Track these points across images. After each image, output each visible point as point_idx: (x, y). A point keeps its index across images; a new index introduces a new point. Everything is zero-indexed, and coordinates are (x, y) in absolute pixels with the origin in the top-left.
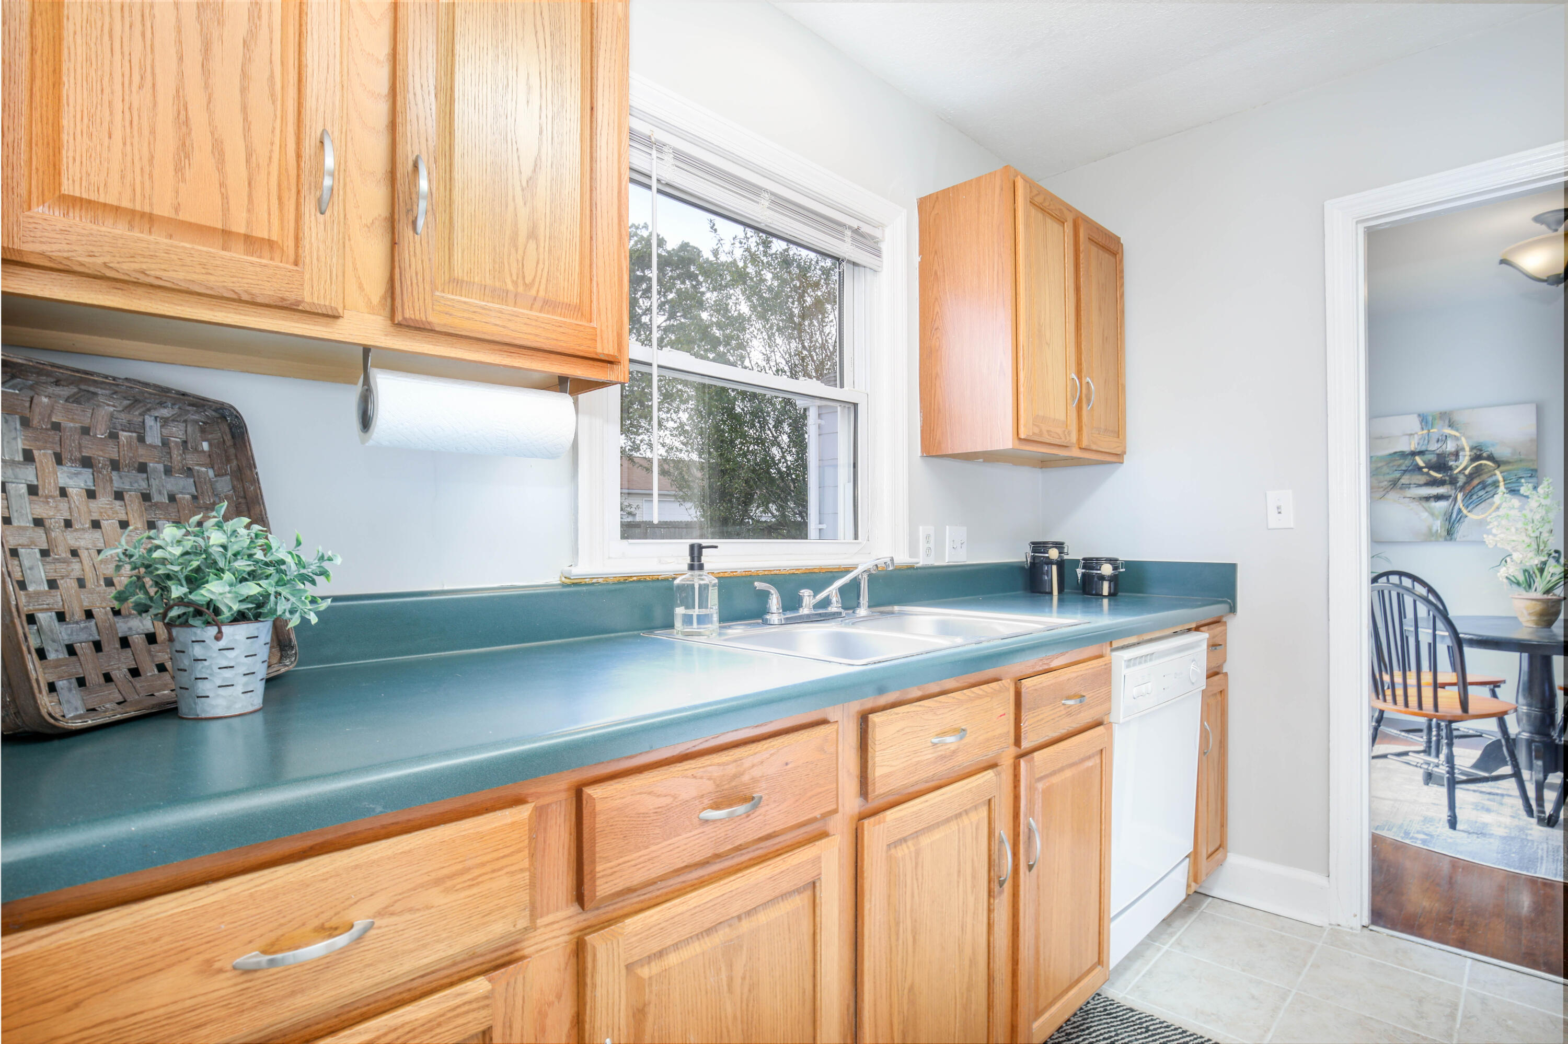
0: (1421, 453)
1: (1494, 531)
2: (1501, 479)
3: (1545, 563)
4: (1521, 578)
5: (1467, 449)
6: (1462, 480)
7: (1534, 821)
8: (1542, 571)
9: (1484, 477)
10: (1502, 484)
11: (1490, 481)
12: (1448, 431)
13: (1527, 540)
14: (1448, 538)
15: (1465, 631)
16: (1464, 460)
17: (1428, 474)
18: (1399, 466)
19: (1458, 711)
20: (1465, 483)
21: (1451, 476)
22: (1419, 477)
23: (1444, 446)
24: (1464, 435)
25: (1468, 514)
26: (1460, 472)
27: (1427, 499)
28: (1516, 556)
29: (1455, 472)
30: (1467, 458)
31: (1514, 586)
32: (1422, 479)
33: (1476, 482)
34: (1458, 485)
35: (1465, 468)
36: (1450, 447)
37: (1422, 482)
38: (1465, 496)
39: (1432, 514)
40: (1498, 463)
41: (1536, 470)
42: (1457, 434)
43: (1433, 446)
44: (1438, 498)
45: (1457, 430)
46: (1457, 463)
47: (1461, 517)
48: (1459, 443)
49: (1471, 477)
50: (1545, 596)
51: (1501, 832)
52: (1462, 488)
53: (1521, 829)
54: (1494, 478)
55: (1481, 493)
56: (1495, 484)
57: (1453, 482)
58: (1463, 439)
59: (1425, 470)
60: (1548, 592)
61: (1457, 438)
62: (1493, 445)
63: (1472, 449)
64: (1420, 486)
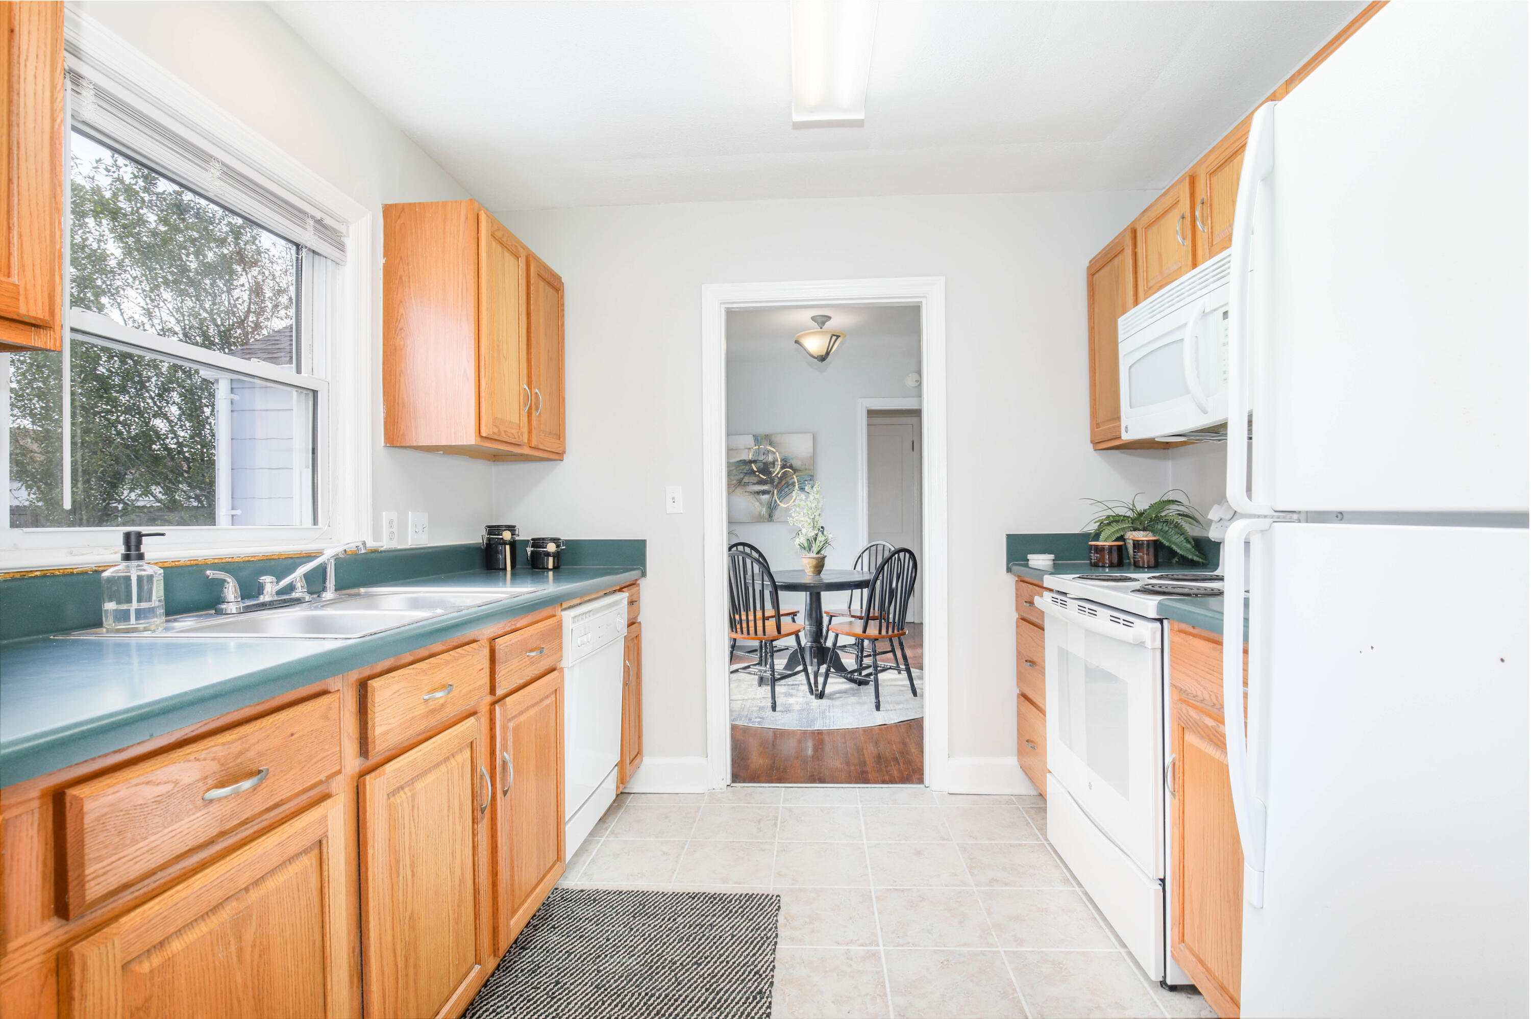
0: (754, 462)
1: (793, 515)
2: (796, 481)
3: (817, 535)
4: (806, 545)
5: (779, 460)
6: (776, 480)
7: (813, 697)
8: (815, 539)
9: (788, 479)
10: (797, 484)
11: (791, 482)
12: (769, 448)
13: (809, 521)
14: (769, 520)
15: (779, 580)
16: (778, 468)
17: (758, 476)
18: (743, 470)
19: (776, 633)
20: (778, 483)
21: (770, 478)
22: (754, 478)
23: (767, 458)
24: (778, 451)
25: (780, 504)
26: (775, 476)
27: (758, 493)
28: (804, 531)
29: (773, 475)
30: (779, 466)
31: (803, 550)
32: (755, 480)
33: (783, 482)
34: (775, 484)
35: (778, 473)
36: (770, 458)
37: (755, 482)
38: (778, 492)
39: (761, 504)
40: (795, 470)
41: (812, 476)
42: (774, 450)
43: (761, 458)
44: (764, 492)
45: (774, 447)
46: (774, 470)
47: (776, 506)
48: (775, 456)
49: (781, 479)
50: (817, 556)
51: (797, 707)
52: (776, 486)
53: (807, 703)
54: (793, 480)
55: (786, 490)
56: (793, 484)
57: (771, 482)
58: (777, 454)
59: (757, 473)
60: (818, 553)
61: (774, 453)
62: (792, 459)
63: (782, 460)
64: (754, 484)
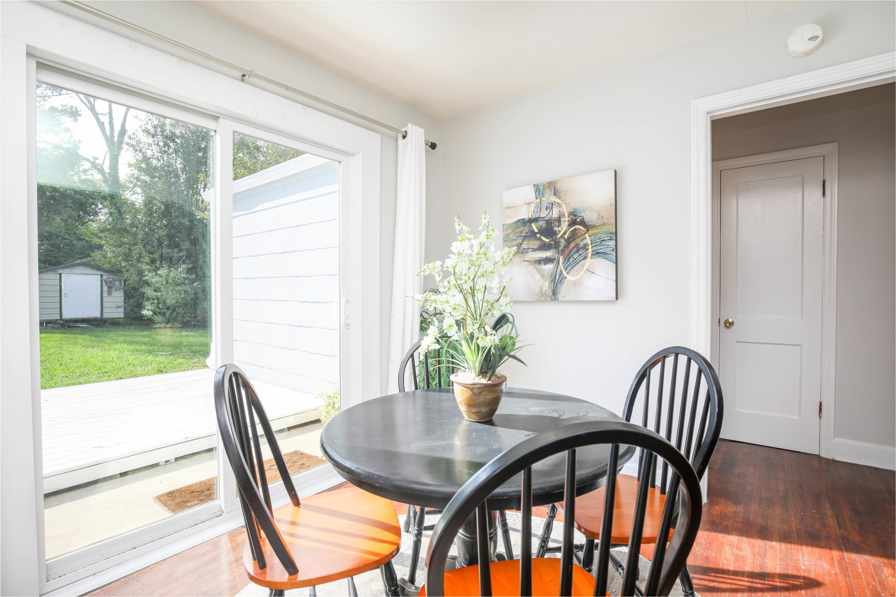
0: (535, 220)
2: (589, 242)
5: (566, 215)
6: (563, 243)
9: (578, 240)
10: (590, 247)
11: (582, 244)
12: (553, 199)
14: (553, 298)
16: (564, 225)
17: (540, 239)
18: (521, 232)
20: (566, 247)
21: (555, 241)
22: (534, 242)
23: (551, 214)
24: (564, 203)
25: (567, 276)
26: (561, 237)
27: (540, 262)
29: (558, 237)
30: (567, 223)
32: (535, 244)
33: (572, 245)
34: (560, 248)
35: (565, 233)
36: (555, 214)
37: (536, 247)
38: (565, 259)
39: (543, 276)
40: (588, 227)
41: (616, 236)
42: (559, 201)
43: (544, 214)
44: (548, 260)
45: (560, 198)
46: (559, 229)
47: (562, 279)
48: (561, 210)
49: (569, 241)
52: (563, 252)
54: (585, 242)
55: (576, 256)
56: (585, 247)
57: (556, 246)
58: (564, 205)
59: (538, 236)
61: (559, 205)
62: (584, 211)
63: (569, 215)
64: (534, 250)
